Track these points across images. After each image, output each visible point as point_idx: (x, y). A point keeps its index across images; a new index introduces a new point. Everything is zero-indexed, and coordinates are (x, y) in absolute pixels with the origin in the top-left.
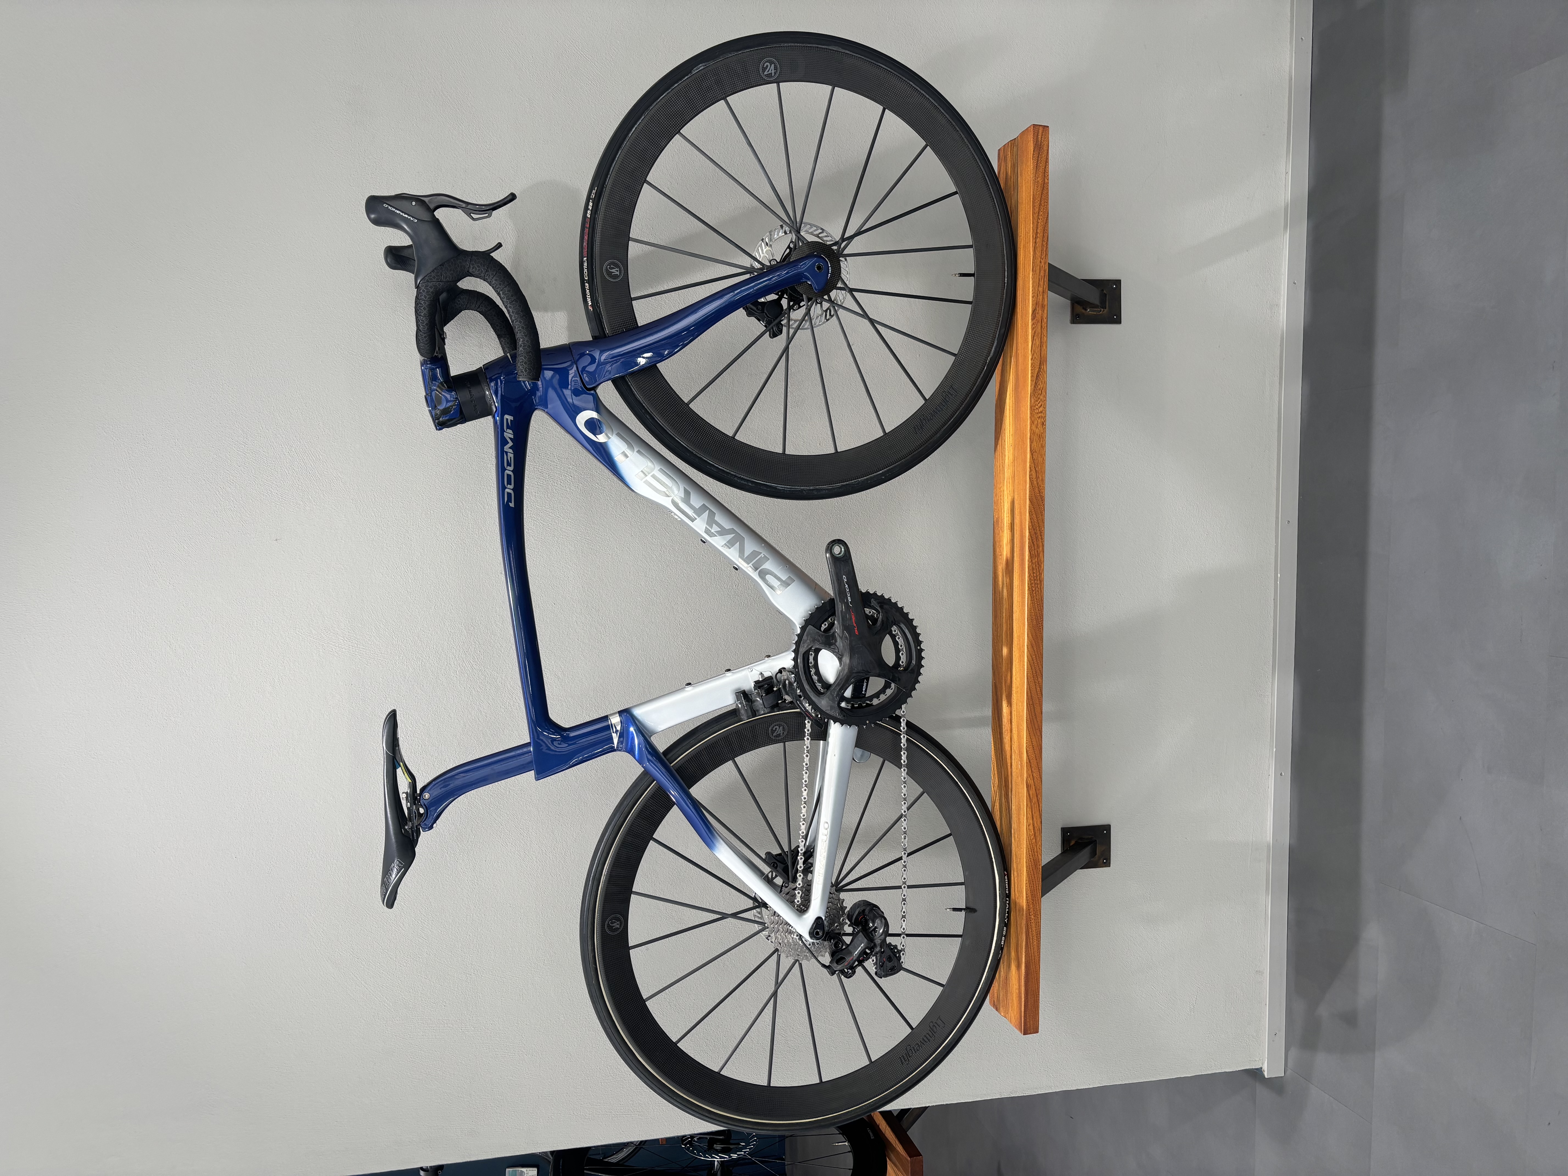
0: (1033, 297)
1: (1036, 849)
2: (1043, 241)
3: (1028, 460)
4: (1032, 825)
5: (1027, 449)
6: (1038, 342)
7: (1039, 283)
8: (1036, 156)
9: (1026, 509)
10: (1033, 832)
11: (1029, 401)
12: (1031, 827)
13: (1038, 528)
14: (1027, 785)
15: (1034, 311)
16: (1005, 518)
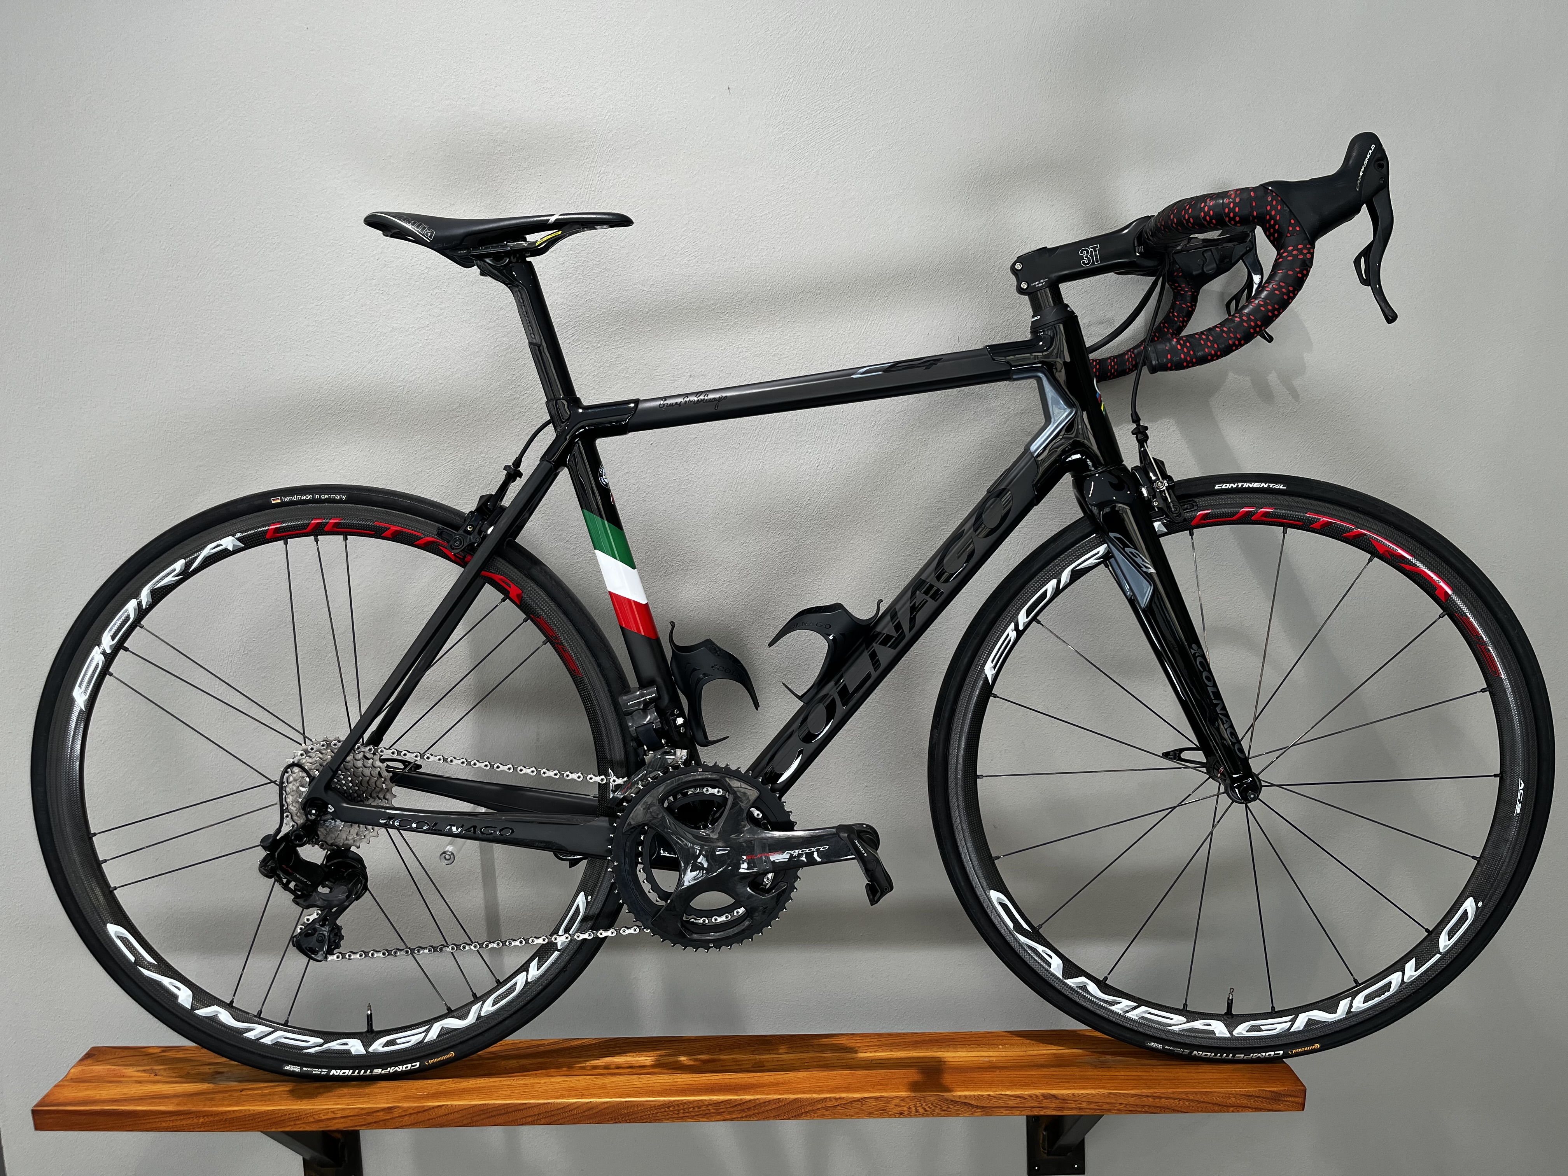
8: (1264, 1094)
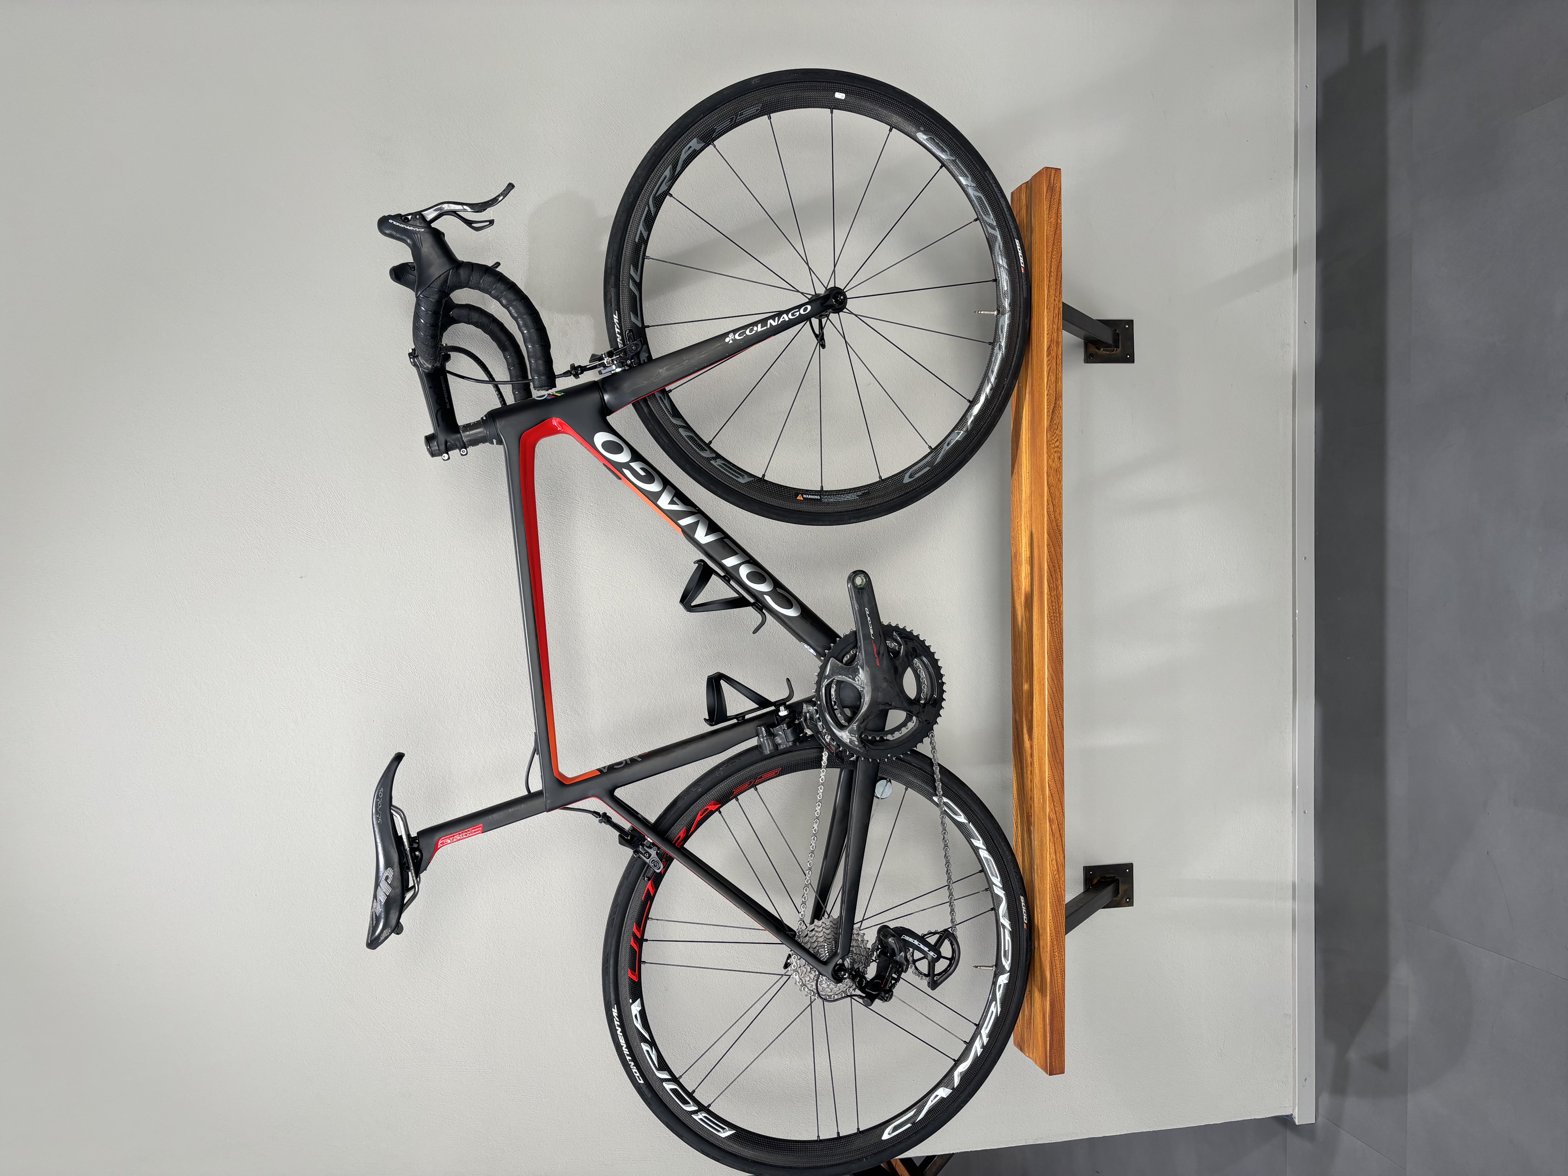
0: (1047, 334)
1: (1059, 884)
2: (1057, 279)
3: (1046, 494)
4: (1054, 861)
5: (1043, 484)
6: (1053, 379)
7: (1053, 321)
9: (1044, 542)
10: (1056, 868)
11: (1045, 436)
12: (1054, 862)
13: (1056, 561)
14: (1049, 819)
15: (1048, 349)
16: (1023, 552)
